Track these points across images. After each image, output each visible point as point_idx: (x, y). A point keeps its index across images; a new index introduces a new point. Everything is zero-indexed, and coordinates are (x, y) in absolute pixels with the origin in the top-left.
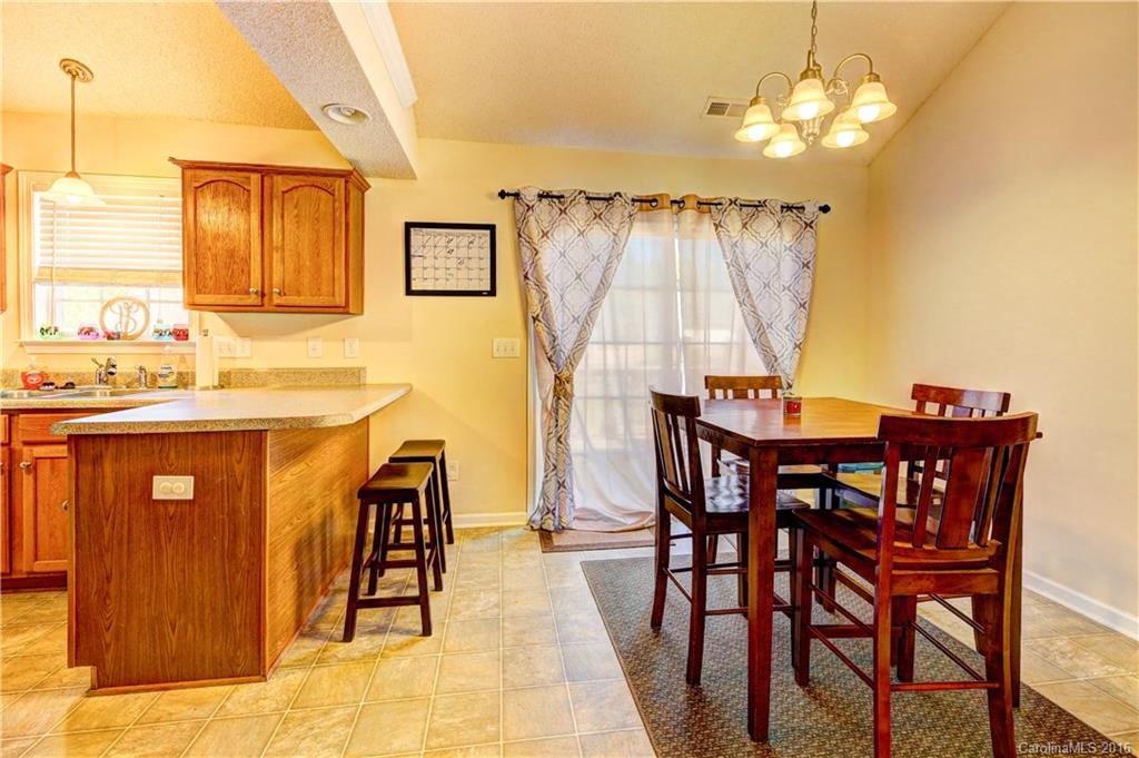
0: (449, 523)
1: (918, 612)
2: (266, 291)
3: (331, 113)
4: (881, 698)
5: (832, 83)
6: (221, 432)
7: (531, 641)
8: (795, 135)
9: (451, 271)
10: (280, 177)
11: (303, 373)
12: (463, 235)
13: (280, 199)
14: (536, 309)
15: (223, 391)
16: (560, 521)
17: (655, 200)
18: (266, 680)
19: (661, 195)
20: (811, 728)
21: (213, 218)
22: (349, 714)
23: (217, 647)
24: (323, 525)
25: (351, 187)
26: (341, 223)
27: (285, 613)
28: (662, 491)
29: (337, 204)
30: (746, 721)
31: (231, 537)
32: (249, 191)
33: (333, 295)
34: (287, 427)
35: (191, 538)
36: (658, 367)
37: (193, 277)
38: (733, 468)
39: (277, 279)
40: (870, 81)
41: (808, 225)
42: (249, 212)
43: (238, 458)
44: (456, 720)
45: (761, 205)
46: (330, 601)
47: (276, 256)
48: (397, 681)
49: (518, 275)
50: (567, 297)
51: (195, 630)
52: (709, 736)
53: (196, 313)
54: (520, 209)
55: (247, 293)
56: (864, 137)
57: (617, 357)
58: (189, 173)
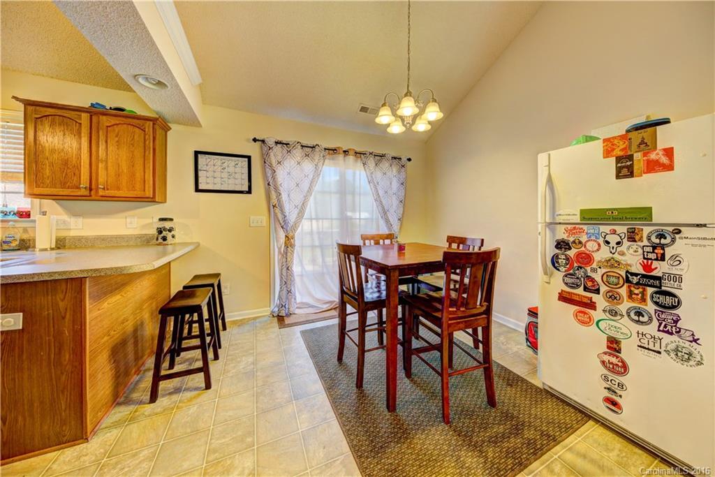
0: (223, 319)
1: (454, 336)
2: (93, 187)
3: (141, 80)
4: (445, 381)
5: (416, 101)
6: (47, 281)
7: (272, 381)
8: (400, 123)
9: (224, 180)
10: (104, 117)
11: (123, 238)
12: (232, 160)
13: (105, 131)
14: (274, 200)
15: (58, 251)
16: (289, 310)
17: (335, 150)
18: (88, 441)
19: (338, 148)
20: (414, 399)
21: (50, 139)
22: (152, 452)
23: (46, 427)
24: (135, 331)
25: (157, 127)
26: (150, 148)
27: (105, 393)
28: (343, 292)
29: (147, 137)
30: (385, 403)
31: (57, 350)
32: (80, 124)
33: (144, 191)
34: (102, 274)
35: (20, 356)
36: (338, 230)
37: (33, 177)
38: (374, 277)
39: (101, 180)
40: (433, 101)
41: (403, 166)
42: (80, 138)
43: (62, 298)
44: (227, 440)
45: (382, 156)
46: (141, 377)
47: (101, 166)
48: (187, 422)
49: (265, 182)
50: (292, 195)
51: (25, 420)
52: (369, 415)
53: (37, 201)
54: (265, 149)
55: (78, 188)
56: (429, 127)
57: (318, 225)
58: (30, 108)
